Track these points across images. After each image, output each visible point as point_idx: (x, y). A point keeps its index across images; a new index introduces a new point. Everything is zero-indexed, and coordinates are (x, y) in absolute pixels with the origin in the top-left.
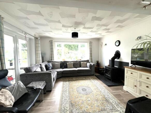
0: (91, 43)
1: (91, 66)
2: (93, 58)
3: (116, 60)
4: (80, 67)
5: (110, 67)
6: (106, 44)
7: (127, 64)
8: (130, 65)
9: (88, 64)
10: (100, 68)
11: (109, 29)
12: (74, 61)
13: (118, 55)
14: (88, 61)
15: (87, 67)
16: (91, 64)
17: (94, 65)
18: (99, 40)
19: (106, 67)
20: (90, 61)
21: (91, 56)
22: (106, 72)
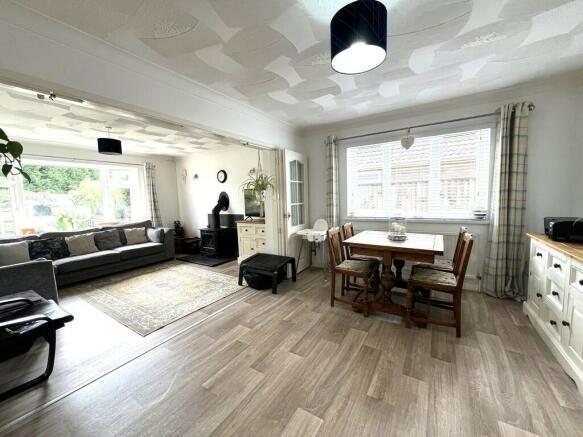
0: (150, 168)
1: (162, 236)
2: (161, 213)
3: (222, 212)
4: (124, 244)
5: (212, 229)
6: (196, 176)
7: (240, 218)
8: (245, 217)
9: (152, 233)
10: (188, 239)
11: (202, 144)
12: (97, 230)
13: (224, 201)
14: (147, 225)
15: (149, 241)
16: (162, 231)
17: (170, 231)
18: (174, 161)
19: (202, 231)
20: (154, 224)
21: (155, 210)
22: (204, 244)
